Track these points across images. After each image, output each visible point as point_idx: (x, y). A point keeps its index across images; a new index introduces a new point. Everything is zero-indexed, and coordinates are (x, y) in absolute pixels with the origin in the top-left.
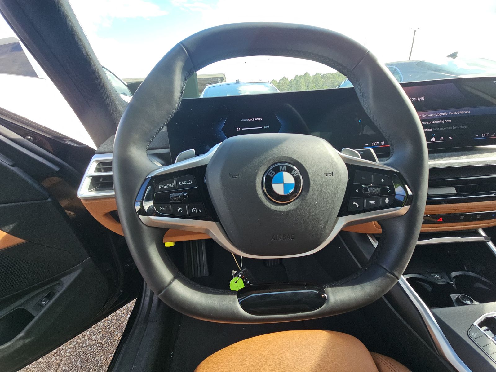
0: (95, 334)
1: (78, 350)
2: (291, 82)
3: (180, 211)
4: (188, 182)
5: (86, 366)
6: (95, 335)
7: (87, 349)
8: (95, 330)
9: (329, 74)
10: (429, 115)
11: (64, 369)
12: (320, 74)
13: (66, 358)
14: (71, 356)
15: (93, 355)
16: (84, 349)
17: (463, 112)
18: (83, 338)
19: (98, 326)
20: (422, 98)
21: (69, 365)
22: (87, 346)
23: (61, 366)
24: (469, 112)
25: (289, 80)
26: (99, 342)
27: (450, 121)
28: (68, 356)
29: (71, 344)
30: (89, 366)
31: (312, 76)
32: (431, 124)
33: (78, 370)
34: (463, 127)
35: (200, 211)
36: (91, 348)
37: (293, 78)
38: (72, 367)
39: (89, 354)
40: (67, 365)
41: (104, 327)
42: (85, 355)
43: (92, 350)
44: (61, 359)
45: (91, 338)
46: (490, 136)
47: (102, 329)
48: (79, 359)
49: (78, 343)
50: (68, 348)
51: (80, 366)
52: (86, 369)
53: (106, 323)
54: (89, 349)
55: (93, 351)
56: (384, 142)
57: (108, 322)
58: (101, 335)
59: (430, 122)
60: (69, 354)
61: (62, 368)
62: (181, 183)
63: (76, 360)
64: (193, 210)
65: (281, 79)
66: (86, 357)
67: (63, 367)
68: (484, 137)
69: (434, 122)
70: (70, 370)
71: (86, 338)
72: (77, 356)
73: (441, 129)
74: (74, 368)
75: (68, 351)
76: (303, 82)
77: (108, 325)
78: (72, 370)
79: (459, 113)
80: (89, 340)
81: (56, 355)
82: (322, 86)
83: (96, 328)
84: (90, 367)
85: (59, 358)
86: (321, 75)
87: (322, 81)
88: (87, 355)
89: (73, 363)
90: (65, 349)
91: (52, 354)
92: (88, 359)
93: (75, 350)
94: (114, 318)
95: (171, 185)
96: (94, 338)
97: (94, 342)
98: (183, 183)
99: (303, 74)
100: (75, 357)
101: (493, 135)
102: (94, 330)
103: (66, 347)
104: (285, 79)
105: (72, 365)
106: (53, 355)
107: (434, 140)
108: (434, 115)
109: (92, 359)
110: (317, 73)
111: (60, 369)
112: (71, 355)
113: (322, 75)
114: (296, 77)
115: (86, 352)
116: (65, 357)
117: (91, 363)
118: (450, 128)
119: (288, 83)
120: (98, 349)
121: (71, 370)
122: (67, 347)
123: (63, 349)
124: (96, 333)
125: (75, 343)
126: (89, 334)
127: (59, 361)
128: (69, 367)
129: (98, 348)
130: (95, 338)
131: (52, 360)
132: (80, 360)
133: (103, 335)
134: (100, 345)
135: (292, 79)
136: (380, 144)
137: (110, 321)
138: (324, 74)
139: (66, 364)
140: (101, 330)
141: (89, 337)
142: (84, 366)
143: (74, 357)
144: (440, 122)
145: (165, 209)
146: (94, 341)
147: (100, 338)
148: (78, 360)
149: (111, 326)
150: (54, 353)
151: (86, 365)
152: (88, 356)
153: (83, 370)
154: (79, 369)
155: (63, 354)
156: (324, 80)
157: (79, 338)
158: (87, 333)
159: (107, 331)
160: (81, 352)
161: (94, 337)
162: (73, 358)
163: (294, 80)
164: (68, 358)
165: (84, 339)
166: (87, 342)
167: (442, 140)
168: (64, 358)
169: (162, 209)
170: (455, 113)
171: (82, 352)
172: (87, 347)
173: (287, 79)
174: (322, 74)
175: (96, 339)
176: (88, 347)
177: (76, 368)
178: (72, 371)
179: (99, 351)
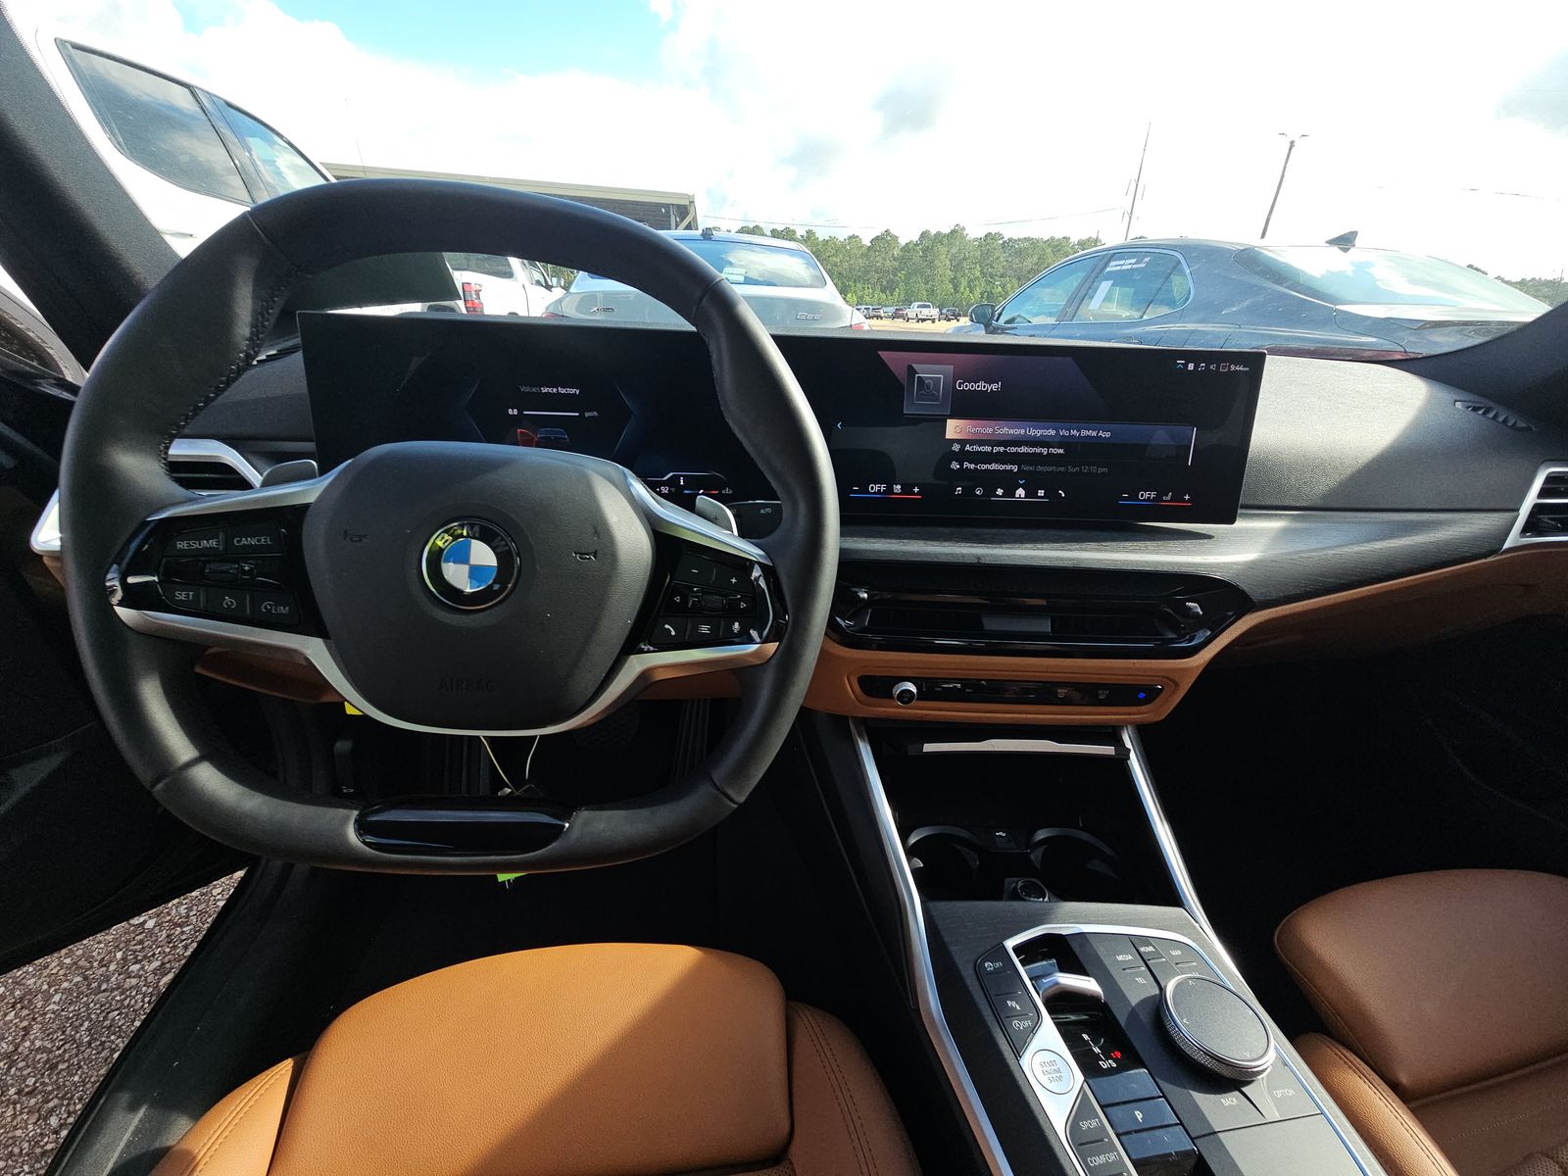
0: (139, 958)
1: (85, 999)
2: (907, 248)
3: (229, 606)
4: (259, 540)
5: (103, 1043)
6: (141, 961)
7: (113, 999)
8: (143, 948)
9: (1027, 239)
10: (1011, 431)
11: (38, 1043)
12: (999, 236)
13: (48, 1016)
14: (63, 1013)
15: (127, 1015)
16: (102, 997)
17: (1094, 434)
18: (104, 969)
19: (154, 938)
20: (994, 387)
21: (55, 1037)
22: (112, 990)
23: (32, 1037)
24: (1108, 435)
25: (903, 242)
26: (149, 981)
27: (1061, 451)
28: (53, 1013)
29: (66, 980)
30: (113, 1042)
31: (975, 240)
32: (1017, 453)
33: (79, 1050)
34: (1094, 469)
35: (283, 610)
36: (123, 997)
37: (916, 238)
38: (61, 1043)
39: (116, 1012)
40: (48, 1035)
41: (169, 943)
42: (104, 1014)
43: (126, 1003)
44: (34, 1019)
45: (128, 969)
46: (1158, 498)
47: (162, 946)
48: (84, 1021)
49: (86, 978)
50: (56, 991)
51: (85, 1040)
52: (103, 1050)
53: (177, 933)
54: (118, 998)
55: (128, 1005)
56: (899, 487)
57: (184, 929)
58: (156, 964)
59: (1014, 450)
60: (56, 1008)
61: (33, 1043)
62: (238, 542)
63: (77, 1023)
64: (265, 607)
65: (877, 238)
66: (105, 1018)
67: (36, 1038)
68: (1144, 500)
69: (1023, 449)
70: (55, 1048)
71: (112, 967)
72: (79, 1014)
73: (1040, 468)
74: (68, 1045)
75: (57, 998)
76: (944, 256)
77: (184, 937)
78: (62, 1049)
79: (1084, 433)
80: (119, 975)
81: (19, 1006)
82: (1002, 276)
83: (146, 944)
84: (114, 1046)
85: (29, 1015)
86: (1001, 242)
87: (1002, 259)
88: (109, 1013)
89: (67, 1033)
90: (47, 991)
91: (8, 1003)
92: (111, 1026)
93: (76, 997)
94: (204, 919)
95: (213, 543)
96: (135, 970)
97: (134, 981)
98: (244, 541)
99: (947, 231)
100: (74, 1015)
101: (1169, 498)
102: (139, 947)
103: (50, 987)
104: (889, 238)
105: (62, 1037)
106: (10, 1006)
107: (1023, 496)
108: (1023, 431)
109: (123, 1025)
110: (990, 233)
111: (27, 1044)
112: (63, 1010)
113: (1004, 242)
114: (924, 235)
115: (107, 1005)
116: (45, 1014)
117: (119, 1037)
118: (1062, 469)
119: (896, 252)
120: (143, 1001)
121: (59, 1048)
122: (53, 989)
123: (42, 993)
124: (145, 957)
125: (79, 979)
126: (123, 959)
127: (25, 1023)
128: (53, 1041)
129: (144, 997)
130: (139, 970)
131: (8, 1018)
132: (86, 1024)
133: (163, 964)
134: (151, 989)
135: (911, 241)
136: (890, 490)
137: (192, 927)
138: (1010, 240)
139: (47, 1032)
140: (159, 949)
141: (120, 966)
142: (98, 1043)
143: (71, 1015)
144: (1038, 450)
145: (188, 597)
146: (134, 977)
147: (154, 972)
148: (81, 1025)
149: (192, 942)
150: (13, 1000)
151: (103, 1039)
152: (111, 1015)
153: (94, 1052)
154: (83, 1049)
155: (39, 1005)
156: (1010, 259)
157: (92, 967)
158: (115, 956)
159: (178, 954)
160: (92, 1004)
161: (138, 966)
162: (68, 1018)
163: (917, 245)
164: (53, 1016)
165: (107, 971)
166: (113, 979)
167: (1041, 497)
168: (41, 1015)
169: (181, 596)
170: (1074, 432)
171: (95, 1005)
172: (112, 992)
173: (895, 238)
174: (1006, 239)
175: (141, 972)
176: (116, 993)
177: (73, 1044)
178: (60, 1052)
179: (146, 1005)
